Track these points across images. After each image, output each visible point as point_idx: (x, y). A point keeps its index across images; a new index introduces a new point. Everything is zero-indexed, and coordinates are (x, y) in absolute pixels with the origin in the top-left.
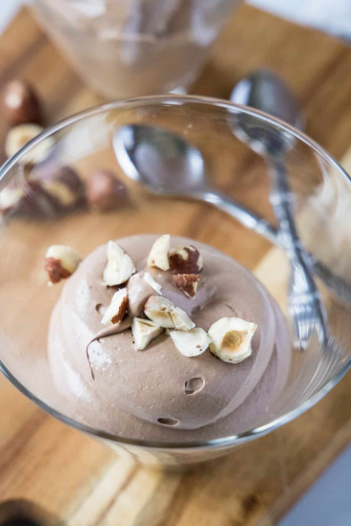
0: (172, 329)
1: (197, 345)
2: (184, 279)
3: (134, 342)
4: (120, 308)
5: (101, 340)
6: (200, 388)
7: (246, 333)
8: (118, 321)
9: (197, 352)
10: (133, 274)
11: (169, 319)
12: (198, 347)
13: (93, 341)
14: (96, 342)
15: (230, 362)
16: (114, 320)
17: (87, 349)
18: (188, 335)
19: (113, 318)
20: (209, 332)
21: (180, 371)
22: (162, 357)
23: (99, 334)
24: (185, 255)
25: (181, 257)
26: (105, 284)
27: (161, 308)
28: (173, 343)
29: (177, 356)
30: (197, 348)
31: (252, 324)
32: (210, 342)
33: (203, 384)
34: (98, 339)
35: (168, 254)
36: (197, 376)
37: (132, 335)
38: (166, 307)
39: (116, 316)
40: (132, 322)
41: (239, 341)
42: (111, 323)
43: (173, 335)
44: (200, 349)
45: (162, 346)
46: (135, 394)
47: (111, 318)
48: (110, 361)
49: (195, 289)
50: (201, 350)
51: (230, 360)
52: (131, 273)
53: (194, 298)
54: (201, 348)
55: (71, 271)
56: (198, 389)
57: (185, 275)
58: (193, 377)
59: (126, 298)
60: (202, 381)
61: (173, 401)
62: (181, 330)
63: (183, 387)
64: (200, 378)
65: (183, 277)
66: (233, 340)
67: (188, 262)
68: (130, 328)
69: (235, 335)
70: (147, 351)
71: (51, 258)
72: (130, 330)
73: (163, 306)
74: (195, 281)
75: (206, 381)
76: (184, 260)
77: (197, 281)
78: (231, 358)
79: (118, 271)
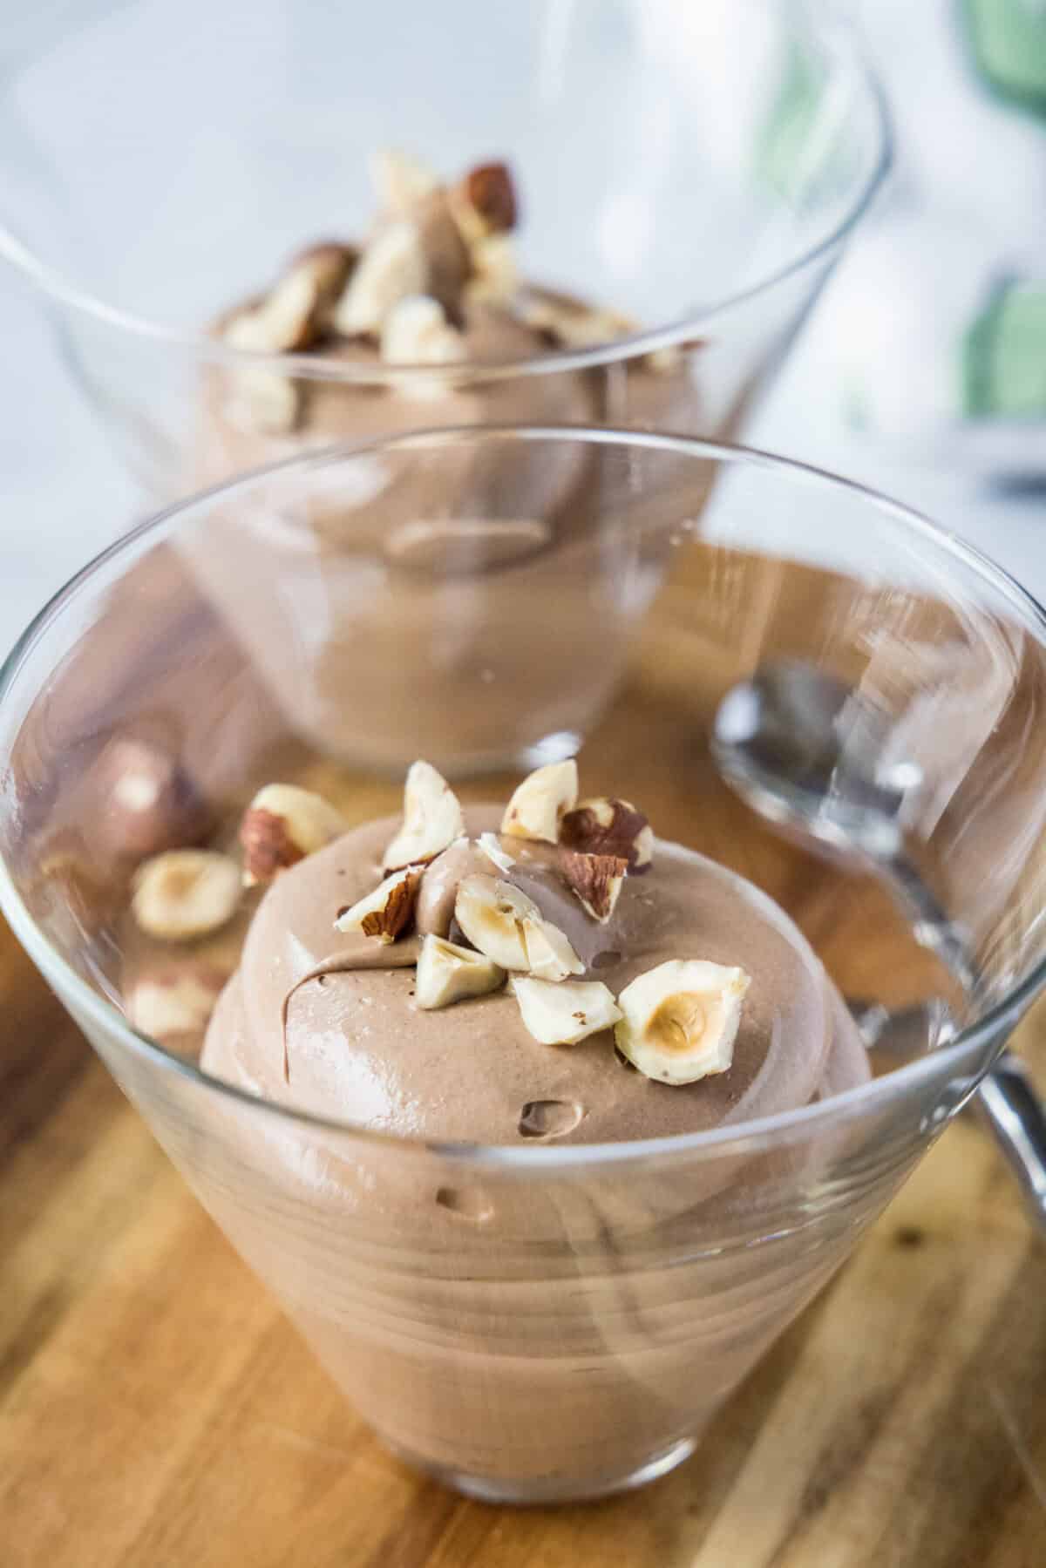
0: (522, 973)
1: (576, 1011)
2: (588, 866)
3: (412, 993)
4: (390, 895)
5: (328, 977)
6: (565, 1129)
7: (716, 997)
8: (380, 933)
9: (571, 1031)
10: (457, 839)
11: (516, 938)
12: (579, 1015)
13: (307, 980)
14: (315, 982)
15: (663, 1080)
16: (372, 924)
18: (562, 992)
19: (367, 918)
20: (625, 995)
21: (518, 1076)
22: (479, 1033)
23: (327, 962)
24: (603, 815)
25: (595, 815)
26: (380, 870)
27: (499, 905)
28: (518, 1009)
29: (518, 1041)
30: (575, 1019)
31: (735, 972)
32: (617, 1018)
33: (575, 1115)
34: (320, 976)
35: (560, 809)
36: (563, 1098)
37: (414, 980)
38: (514, 906)
39: (376, 914)
40: (419, 945)
41: (698, 1028)
42: (361, 930)
43: (518, 986)
44: (580, 1020)
45: (485, 1011)
47: (362, 919)
49: (613, 898)
50: (583, 1023)
51: (665, 1074)
52: (450, 837)
53: (606, 920)
54: (586, 1019)
56: (557, 1130)
57: (591, 855)
58: (551, 1097)
59: (415, 878)
60: (571, 1109)
62: (543, 979)
63: (517, 1118)
64: (569, 1104)
65: (587, 861)
66: (682, 1022)
67: (607, 833)
68: (413, 966)
69: (691, 1006)
70: (441, 1014)
71: (263, 811)
72: (410, 971)
73: (509, 902)
74: (614, 875)
75: (585, 1113)
76: (598, 825)
77: (620, 876)
78: (668, 1069)
79: (419, 832)
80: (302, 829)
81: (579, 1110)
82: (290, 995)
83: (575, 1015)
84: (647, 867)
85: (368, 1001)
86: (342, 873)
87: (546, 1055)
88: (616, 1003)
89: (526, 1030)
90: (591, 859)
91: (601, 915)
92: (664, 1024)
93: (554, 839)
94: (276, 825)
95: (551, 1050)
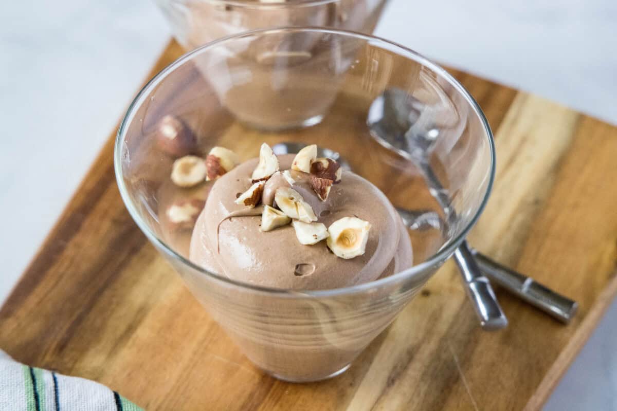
0: (297, 220)
1: (315, 234)
2: (320, 182)
3: (260, 225)
4: (254, 192)
5: (233, 219)
6: (309, 273)
7: (360, 231)
8: (250, 205)
9: (313, 241)
10: (276, 172)
13: (225, 219)
14: (228, 220)
15: (342, 257)
16: (247, 202)
18: (309, 226)
19: (246, 200)
20: (331, 228)
21: (294, 255)
22: (282, 240)
23: (232, 214)
24: (325, 164)
25: (322, 164)
26: (251, 180)
27: (289, 197)
28: (295, 232)
29: (295, 242)
31: (367, 223)
32: (328, 236)
33: (312, 270)
34: (230, 218)
35: (311, 161)
36: (309, 263)
37: (261, 220)
38: (294, 197)
39: (249, 199)
40: (263, 209)
41: (354, 240)
42: (244, 204)
43: (295, 224)
44: (315, 237)
45: (284, 231)
46: (250, 268)
47: (244, 200)
49: (328, 193)
50: (316, 238)
51: (343, 255)
52: (274, 171)
53: (325, 201)
54: (317, 237)
55: (228, 170)
56: (306, 274)
57: (321, 178)
58: (305, 262)
59: (262, 186)
61: (282, 279)
62: (303, 222)
63: (294, 269)
64: (310, 265)
65: (319, 181)
66: (348, 238)
67: (326, 170)
68: (261, 215)
69: (352, 233)
70: (269, 233)
71: (212, 156)
72: (260, 217)
73: (292, 196)
74: (328, 185)
75: (316, 268)
76: (323, 168)
77: (330, 186)
78: (344, 253)
79: (264, 168)
80: (226, 163)
81: (314, 267)
82: (220, 224)
83: (314, 236)
84: (340, 181)
85: (245, 227)
86: (238, 180)
87: (304, 248)
88: (327, 231)
89: (297, 239)
90: (321, 180)
91: (324, 199)
92: (343, 238)
93: (309, 172)
94: (217, 161)
95: (307, 247)
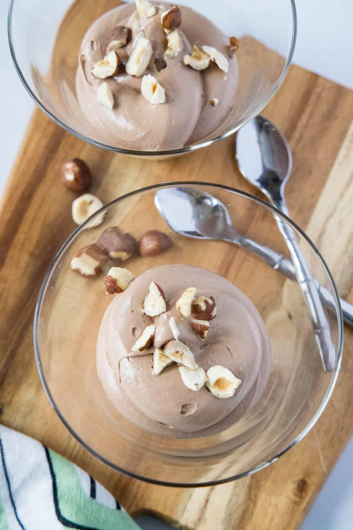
0: (181, 365)
1: (196, 382)
2: (199, 326)
3: (152, 367)
4: (147, 343)
5: (130, 359)
6: (192, 411)
8: (144, 350)
10: (164, 313)
11: (180, 358)
12: (196, 384)
13: (124, 358)
14: (127, 359)
15: (217, 396)
17: (120, 362)
18: (192, 373)
19: (141, 348)
20: (208, 372)
21: (180, 397)
22: (170, 384)
23: (130, 354)
24: (203, 307)
25: (200, 306)
26: (143, 311)
28: (180, 374)
29: (181, 384)
30: (195, 386)
32: (207, 380)
33: (195, 409)
34: (128, 357)
35: (192, 303)
36: (192, 403)
37: (153, 360)
38: (179, 350)
39: (143, 347)
40: (154, 351)
41: (227, 384)
42: (139, 351)
43: (180, 370)
45: (172, 374)
47: (139, 348)
48: (133, 376)
49: (206, 334)
50: (197, 388)
51: (218, 395)
52: (162, 311)
53: (203, 340)
54: (199, 385)
55: (123, 288)
56: (190, 412)
58: (189, 403)
60: (195, 407)
61: (171, 416)
62: (187, 369)
63: (180, 410)
64: (193, 404)
66: (223, 383)
67: (205, 312)
68: (153, 354)
70: (160, 376)
71: (110, 276)
72: (152, 355)
74: (206, 330)
75: (198, 407)
76: (202, 311)
77: (208, 330)
80: (121, 283)
82: (120, 360)
84: (215, 317)
85: (141, 370)
87: (188, 391)
88: (206, 375)
91: (202, 338)
92: (219, 383)
94: (114, 282)
